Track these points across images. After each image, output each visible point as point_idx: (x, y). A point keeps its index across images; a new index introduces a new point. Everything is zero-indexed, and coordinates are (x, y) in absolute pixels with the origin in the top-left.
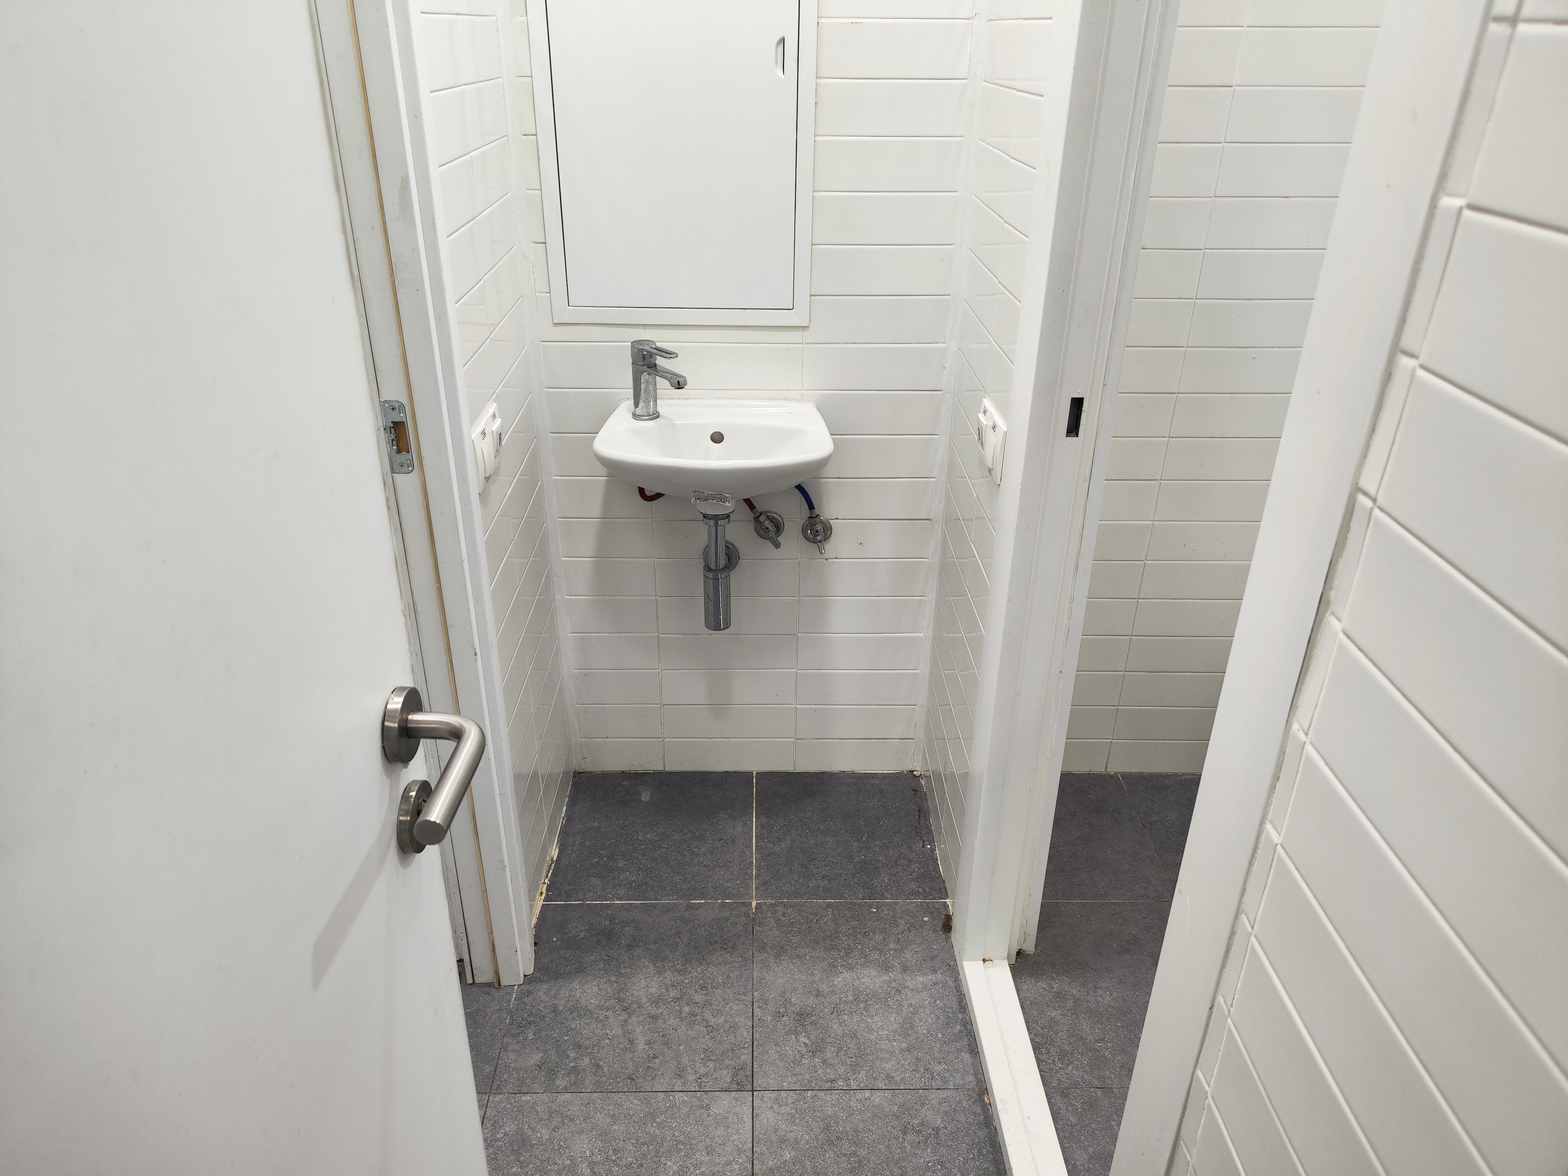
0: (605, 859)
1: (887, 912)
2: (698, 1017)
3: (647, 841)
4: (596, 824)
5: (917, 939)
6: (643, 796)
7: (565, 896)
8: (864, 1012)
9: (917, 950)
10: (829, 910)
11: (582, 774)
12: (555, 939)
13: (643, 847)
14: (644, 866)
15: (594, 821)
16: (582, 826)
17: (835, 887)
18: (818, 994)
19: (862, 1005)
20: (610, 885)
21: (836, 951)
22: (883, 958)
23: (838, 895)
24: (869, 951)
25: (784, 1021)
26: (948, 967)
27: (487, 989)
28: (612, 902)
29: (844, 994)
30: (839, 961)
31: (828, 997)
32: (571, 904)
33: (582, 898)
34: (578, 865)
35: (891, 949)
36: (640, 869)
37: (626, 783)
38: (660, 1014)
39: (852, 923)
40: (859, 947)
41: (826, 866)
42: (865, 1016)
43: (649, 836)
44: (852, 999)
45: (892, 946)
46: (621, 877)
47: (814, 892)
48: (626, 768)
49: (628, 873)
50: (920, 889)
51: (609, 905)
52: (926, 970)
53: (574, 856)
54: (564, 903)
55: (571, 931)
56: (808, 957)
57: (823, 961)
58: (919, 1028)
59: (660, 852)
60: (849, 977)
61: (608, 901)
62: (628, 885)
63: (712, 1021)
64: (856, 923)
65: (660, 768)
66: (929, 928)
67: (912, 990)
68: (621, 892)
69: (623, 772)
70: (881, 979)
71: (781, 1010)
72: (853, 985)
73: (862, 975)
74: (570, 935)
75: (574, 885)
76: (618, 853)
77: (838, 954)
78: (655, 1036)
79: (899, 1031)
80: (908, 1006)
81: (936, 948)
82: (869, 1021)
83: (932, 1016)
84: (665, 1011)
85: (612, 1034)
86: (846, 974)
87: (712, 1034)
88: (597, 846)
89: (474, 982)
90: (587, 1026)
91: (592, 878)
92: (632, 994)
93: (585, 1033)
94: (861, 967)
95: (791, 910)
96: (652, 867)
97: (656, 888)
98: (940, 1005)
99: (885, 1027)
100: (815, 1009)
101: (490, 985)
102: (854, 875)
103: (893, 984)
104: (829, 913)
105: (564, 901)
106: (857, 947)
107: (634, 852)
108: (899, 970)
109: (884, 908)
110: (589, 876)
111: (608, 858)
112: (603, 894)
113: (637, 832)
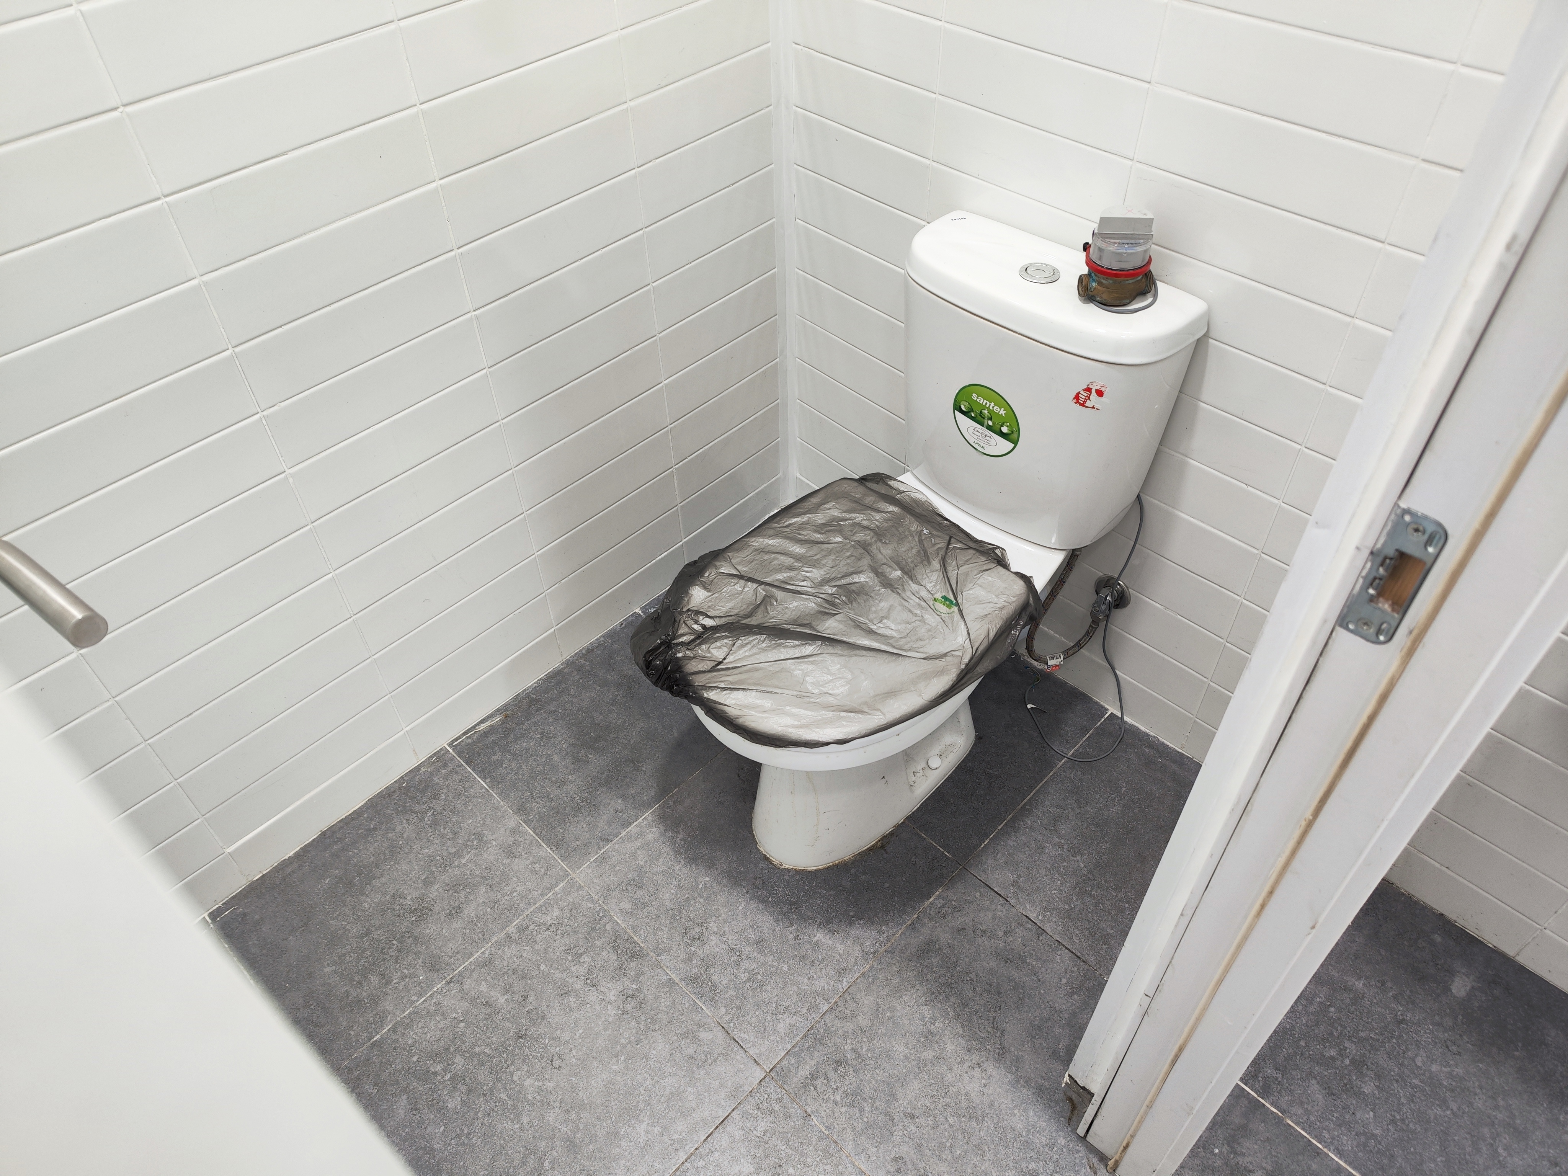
0: (1347, 1062)
3: (1427, 1075)
4: (1359, 985)
6: (1456, 984)
12: (1217, 1151)
13: (1416, 1081)
14: (1402, 1120)
15: (1359, 979)
16: (1336, 975)
20: (1336, 1115)
27: (1095, 1161)
28: (1325, 1150)
32: (1264, 1105)
33: (1285, 1106)
34: (1302, 1043)
36: (1393, 1121)
37: (1438, 939)
43: (1434, 1068)
46: (1358, 1115)
48: (1451, 915)
51: (1318, 1152)
53: (1304, 1021)
54: (1255, 1095)
55: (1244, 1154)
59: (1439, 1112)
61: (1320, 1143)
62: (1363, 1138)
65: (1510, 951)
68: (1348, 1143)
69: (1442, 914)
74: (1240, 1159)
76: (1372, 1064)
88: (1345, 1028)
89: (1085, 1136)
91: (1314, 1082)
96: (1414, 1132)
101: (1103, 1158)
105: (1257, 1094)
107: (1397, 1081)
110: (1310, 1074)
111: (1353, 1062)
112: (1318, 1123)
113: (1419, 1048)
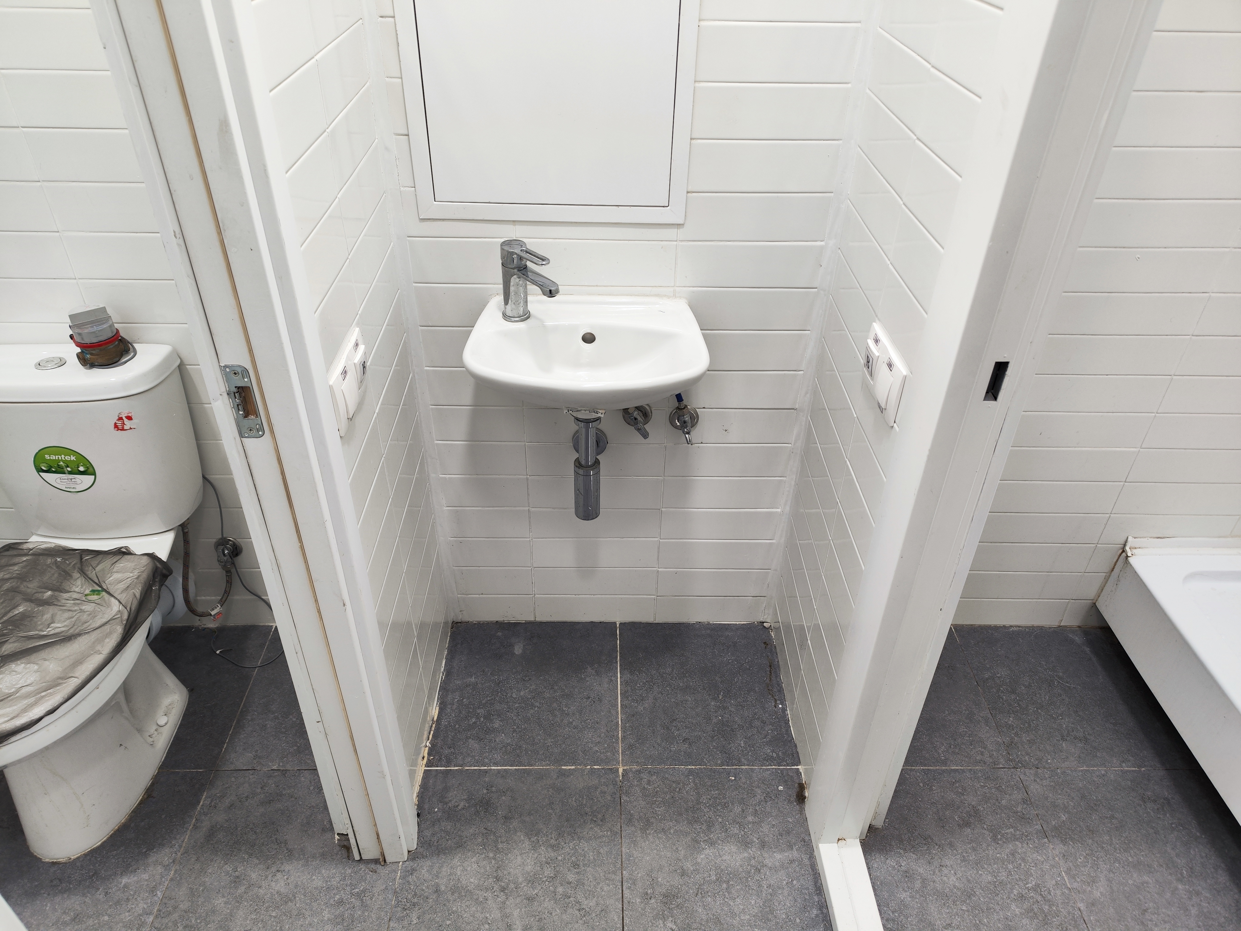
0: (482, 719)
1: (744, 780)
2: (571, 899)
3: (520, 699)
4: (473, 680)
5: (773, 811)
6: (516, 649)
7: (445, 761)
8: (726, 893)
9: (774, 823)
10: (691, 777)
11: (459, 624)
12: (436, 810)
13: (517, 705)
14: (518, 727)
15: (471, 677)
16: (460, 682)
17: (695, 751)
18: (683, 874)
19: (725, 886)
20: (487, 748)
21: (698, 824)
22: (743, 833)
23: (698, 761)
24: (729, 824)
25: (652, 904)
26: (803, 843)
27: (373, 866)
28: (489, 768)
29: (707, 873)
30: (702, 835)
31: (692, 876)
32: (451, 770)
33: (461, 763)
34: (457, 726)
35: (749, 823)
36: (514, 731)
37: (500, 634)
38: (536, 896)
39: (712, 792)
40: (720, 820)
41: (686, 727)
42: (727, 898)
43: (522, 693)
44: (715, 878)
45: (750, 818)
46: (497, 740)
47: (676, 757)
48: (500, 619)
49: (503, 735)
50: (774, 753)
51: (486, 772)
52: (783, 846)
53: (454, 715)
54: (444, 768)
55: (450, 801)
56: (672, 831)
57: (686, 836)
58: (778, 912)
59: (532, 711)
60: (711, 854)
61: (485, 767)
62: (504, 749)
63: (585, 903)
64: (716, 792)
65: (531, 619)
66: (784, 798)
67: (770, 869)
68: (497, 757)
69: (497, 621)
70: (741, 856)
71: (649, 892)
72: (716, 863)
73: (724, 852)
74: (450, 805)
75: (454, 749)
76: (494, 712)
77: (701, 828)
78: (532, 920)
79: (760, 915)
80: (767, 887)
81: (791, 821)
82: (732, 904)
83: (790, 898)
84: (540, 892)
85: (491, 918)
86: (708, 851)
87: (585, 918)
88: (474, 704)
89: (361, 858)
90: (468, 909)
91: (470, 740)
92: (509, 873)
93: (466, 917)
94: (722, 842)
95: (655, 777)
96: (525, 729)
97: (530, 752)
98: (797, 886)
99: (747, 910)
100: (680, 890)
101: (376, 861)
102: (713, 737)
103: (753, 862)
104: (690, 780)
105: (445, 767)
106: (717, 820)
107: (508, 711)
108: (757, 846)
109: (741, 776)
110: (467, 738)
111: (485, 718)
112: (480, 758)
113: (511, 689)
